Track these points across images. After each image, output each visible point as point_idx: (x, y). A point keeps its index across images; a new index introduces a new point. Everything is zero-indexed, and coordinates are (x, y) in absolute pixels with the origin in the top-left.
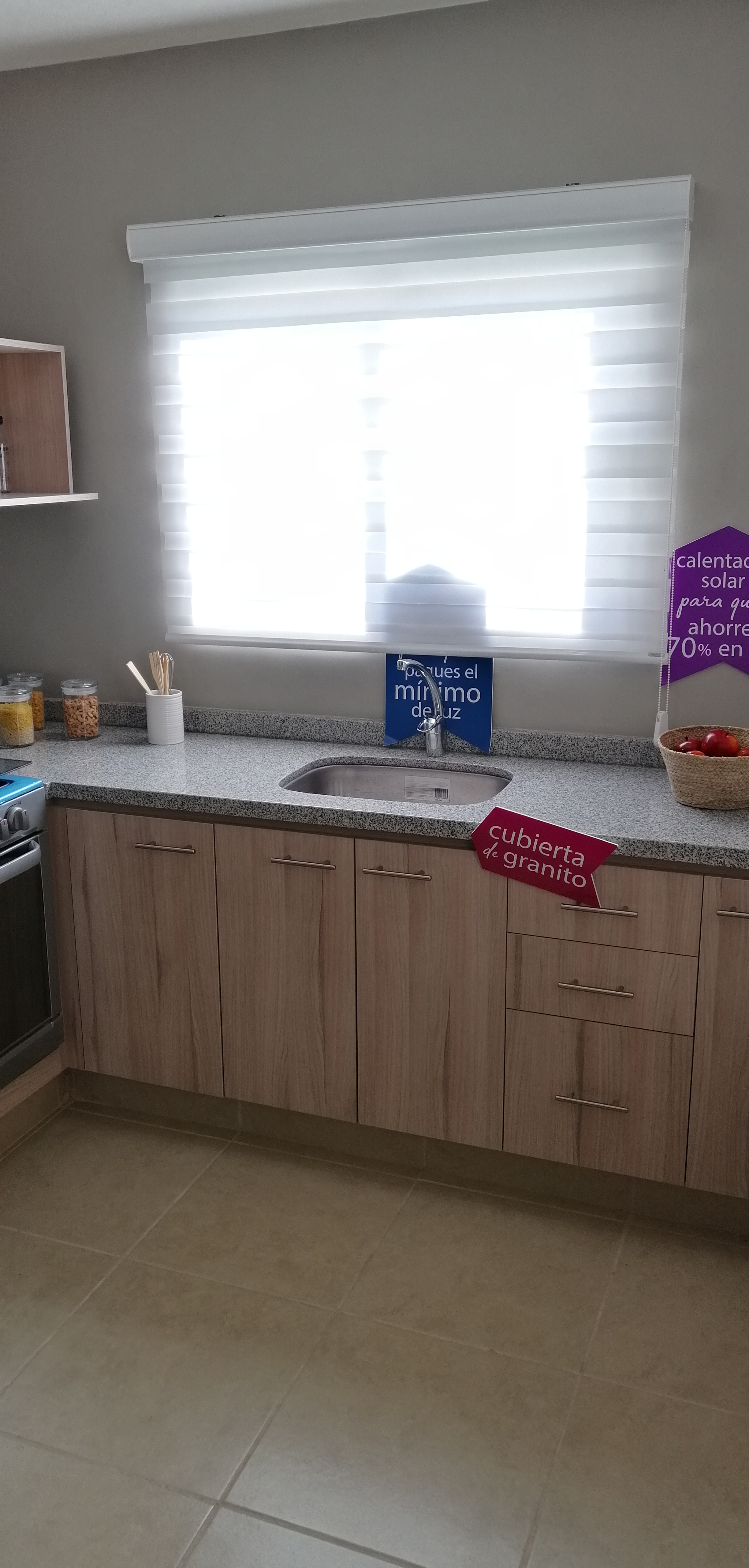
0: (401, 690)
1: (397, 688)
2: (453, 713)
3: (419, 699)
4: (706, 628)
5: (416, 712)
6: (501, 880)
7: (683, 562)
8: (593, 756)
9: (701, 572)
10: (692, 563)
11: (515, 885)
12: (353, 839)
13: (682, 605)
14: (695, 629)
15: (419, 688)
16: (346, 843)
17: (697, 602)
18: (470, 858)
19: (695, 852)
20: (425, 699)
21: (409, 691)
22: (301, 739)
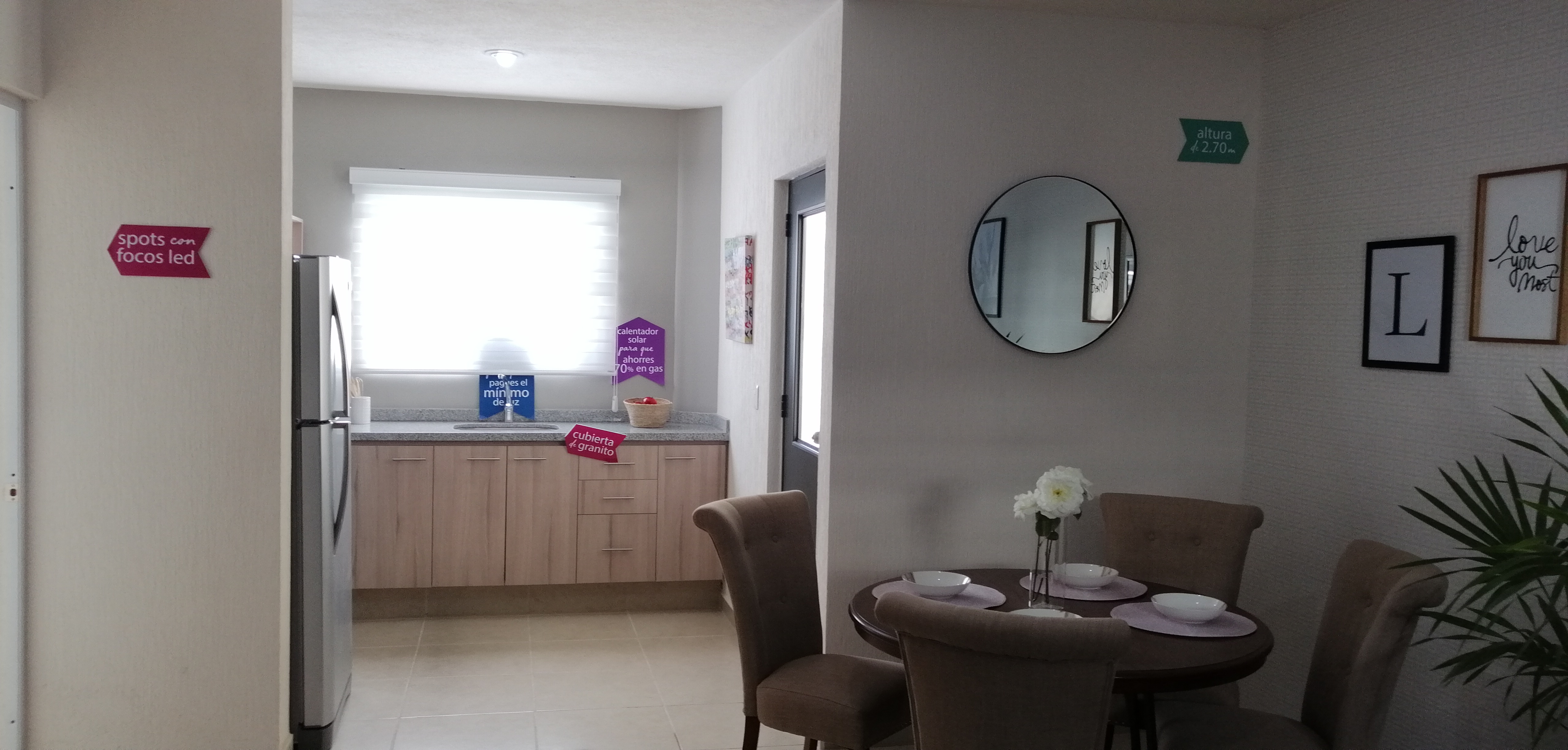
0: (487, 393)
1: (485, 392)
2: (515, 402)
3: (497, 396)
4: (631, 360)
5: (496, 403)
6: (575, 457)
7: (620, 332)
8: (583, 419)
9: (628, 336)
10: (624, 332)
11: (583, 459)
12: (506, 447)
13: (620, 350)
14: (627, 360)
15: (497, 391)
16: (503, 449)
17: (626, 349)
18: (562, 449)
19: (655, 436)
20: (500, 396)
21: (492, 393)
22: (431, 421)
